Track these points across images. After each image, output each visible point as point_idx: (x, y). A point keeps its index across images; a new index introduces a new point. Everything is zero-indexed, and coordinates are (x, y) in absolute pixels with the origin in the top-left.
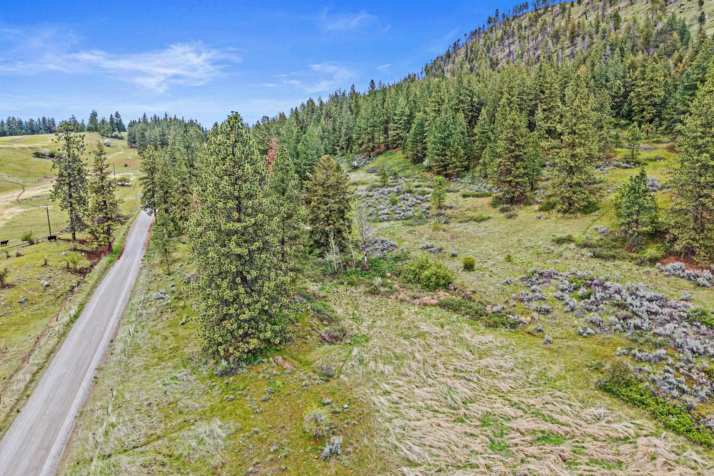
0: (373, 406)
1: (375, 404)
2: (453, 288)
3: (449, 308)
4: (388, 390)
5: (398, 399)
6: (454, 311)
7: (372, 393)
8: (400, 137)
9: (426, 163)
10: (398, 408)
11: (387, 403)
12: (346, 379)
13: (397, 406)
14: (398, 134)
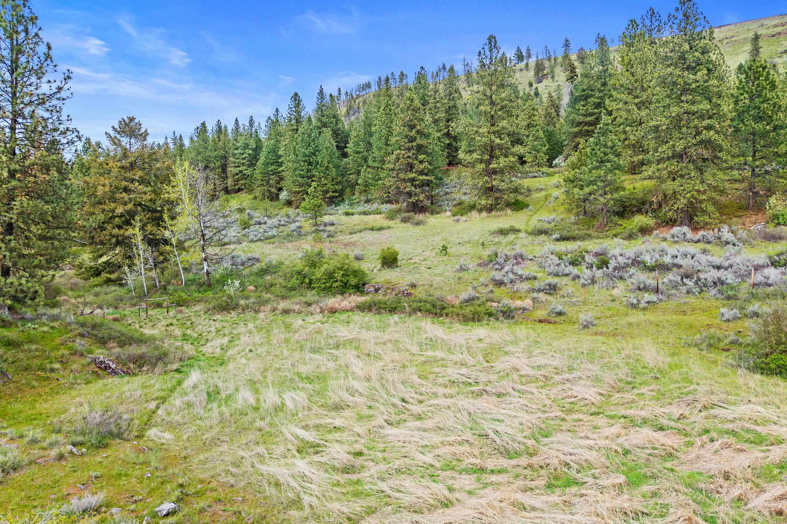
0: (271, 491)
1: (277, 484)
2: (372, 289)
3: (380, 308)
4: (311, 439)
5: (351, 457)
6: (390, 311)
7: (259, 455)
8: (244, 175)
9: (284, 195)
10: (358, 482)
11: (319, 476)
12: (168, 436)
13: (354, 477)
14: (241, 172)
